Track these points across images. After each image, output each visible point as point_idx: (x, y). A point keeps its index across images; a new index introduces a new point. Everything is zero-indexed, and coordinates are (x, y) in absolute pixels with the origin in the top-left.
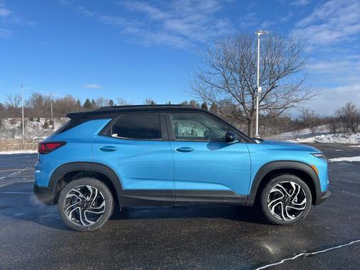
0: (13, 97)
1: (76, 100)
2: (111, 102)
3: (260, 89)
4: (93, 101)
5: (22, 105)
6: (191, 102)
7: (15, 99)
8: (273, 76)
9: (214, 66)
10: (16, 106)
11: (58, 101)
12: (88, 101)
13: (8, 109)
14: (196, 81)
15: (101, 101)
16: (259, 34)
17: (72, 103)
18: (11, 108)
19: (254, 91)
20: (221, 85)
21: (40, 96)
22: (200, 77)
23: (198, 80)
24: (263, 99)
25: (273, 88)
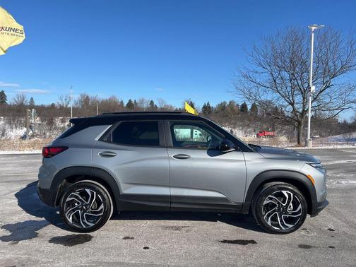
0: (64, 98)
1: (120, 101)
2: (152, 102)
3: (313, 88)
4: (135, 102)
5: (71, 105)
6: (230, 102)
7: (66, 100)
8: (327, 74)
9: (260, 65)
10: (67, 106)
11: (103, 102)
12: (130, 101)
13: (60, 109)
14: (240, 81)
15: (142, 101)
16: (313, 28)
17: (116, 103)
18: (62, 108)
19: (305, 91)
20: (268, 85)
21: (87, 97)
22: (245, 76)
23: (242, 79)
24: (315, 99)
25: (328, 87)
